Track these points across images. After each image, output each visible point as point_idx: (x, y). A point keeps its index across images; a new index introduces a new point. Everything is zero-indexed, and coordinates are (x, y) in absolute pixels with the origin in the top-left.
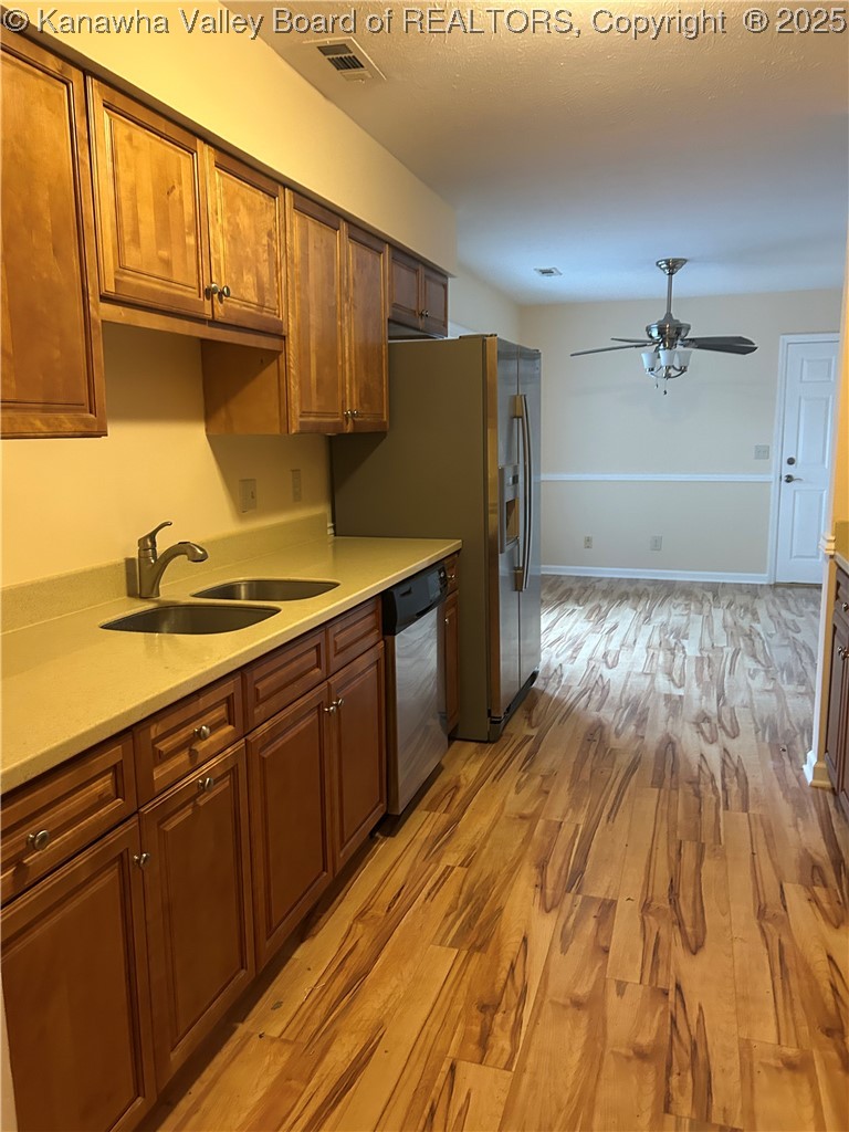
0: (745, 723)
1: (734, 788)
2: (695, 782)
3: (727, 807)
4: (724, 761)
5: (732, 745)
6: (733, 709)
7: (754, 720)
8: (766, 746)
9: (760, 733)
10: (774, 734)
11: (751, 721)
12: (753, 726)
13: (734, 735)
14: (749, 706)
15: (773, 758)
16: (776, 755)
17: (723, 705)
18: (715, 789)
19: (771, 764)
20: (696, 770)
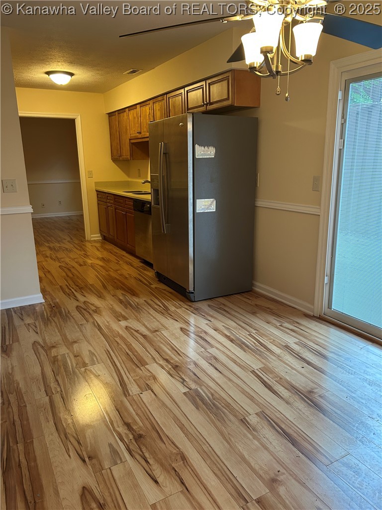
0: (76, 314)
1: (67, 290)
2: (81, 288)
3: (66, 285)
4: (75, 297)
5: (76, 304)
6: (87, 321)
7: (73, 318)
8: (62, 306)
9: (67, 312)
10: (61, 313)
11: (74, 317)
12: (72, 314)
13: (77, 307)
14: (80, 326)
15: (58, 303)
16: (56, 304)
17: (94, 322)
18: (73, 288)
19: (58, 300)
20: (83, 292)
